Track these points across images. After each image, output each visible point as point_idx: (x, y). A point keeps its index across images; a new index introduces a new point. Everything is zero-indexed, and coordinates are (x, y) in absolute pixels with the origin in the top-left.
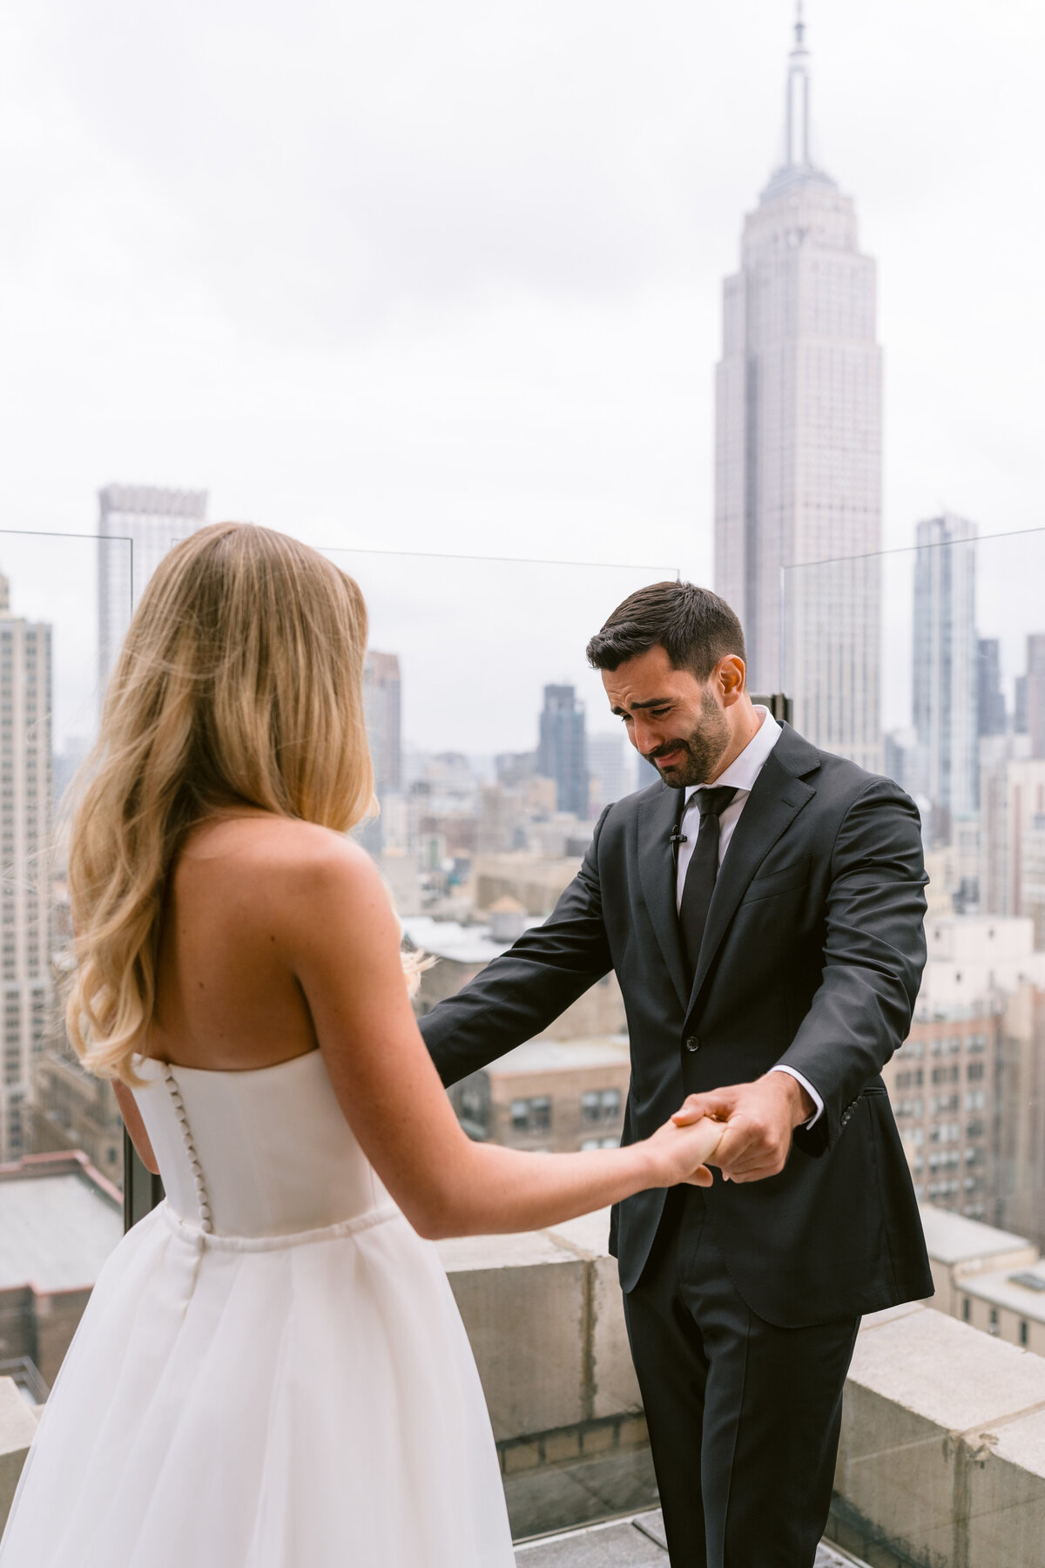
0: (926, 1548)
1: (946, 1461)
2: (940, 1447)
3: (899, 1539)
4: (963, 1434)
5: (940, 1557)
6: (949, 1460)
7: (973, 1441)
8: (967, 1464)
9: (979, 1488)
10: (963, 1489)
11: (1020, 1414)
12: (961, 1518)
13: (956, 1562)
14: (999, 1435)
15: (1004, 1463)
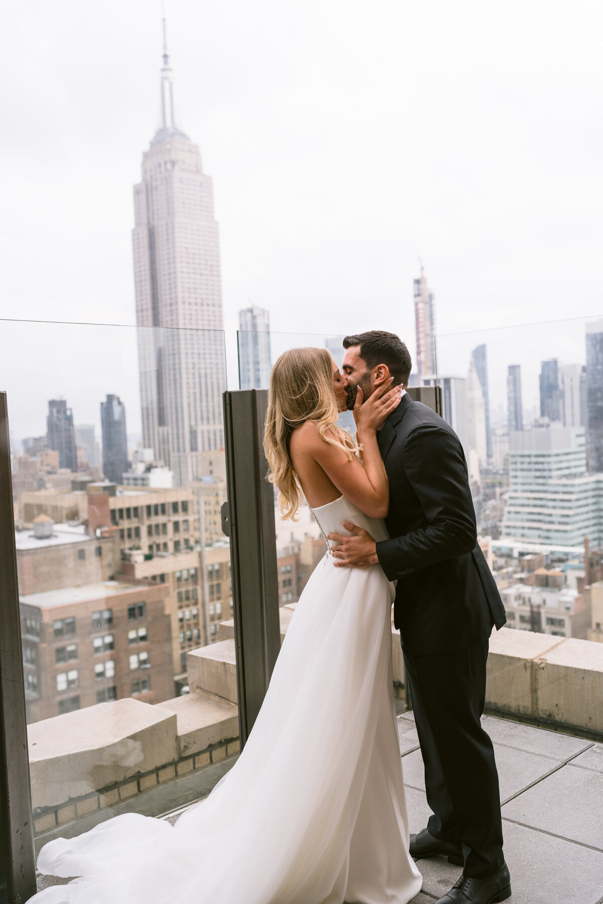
0: (518, 706)
1: (526, 671)
2: (523, 667)
3: (505, 706)
4: (532, 660)
5: (525, 707)
6: (527, 670)
7: (537, 661)
8: (536, 670)
9: (542, 678)
10: (534, 679)
11: (548, 651)
12: (534, 691)
13: (533, 708)
14: (546, 658)
15: (553, 665)
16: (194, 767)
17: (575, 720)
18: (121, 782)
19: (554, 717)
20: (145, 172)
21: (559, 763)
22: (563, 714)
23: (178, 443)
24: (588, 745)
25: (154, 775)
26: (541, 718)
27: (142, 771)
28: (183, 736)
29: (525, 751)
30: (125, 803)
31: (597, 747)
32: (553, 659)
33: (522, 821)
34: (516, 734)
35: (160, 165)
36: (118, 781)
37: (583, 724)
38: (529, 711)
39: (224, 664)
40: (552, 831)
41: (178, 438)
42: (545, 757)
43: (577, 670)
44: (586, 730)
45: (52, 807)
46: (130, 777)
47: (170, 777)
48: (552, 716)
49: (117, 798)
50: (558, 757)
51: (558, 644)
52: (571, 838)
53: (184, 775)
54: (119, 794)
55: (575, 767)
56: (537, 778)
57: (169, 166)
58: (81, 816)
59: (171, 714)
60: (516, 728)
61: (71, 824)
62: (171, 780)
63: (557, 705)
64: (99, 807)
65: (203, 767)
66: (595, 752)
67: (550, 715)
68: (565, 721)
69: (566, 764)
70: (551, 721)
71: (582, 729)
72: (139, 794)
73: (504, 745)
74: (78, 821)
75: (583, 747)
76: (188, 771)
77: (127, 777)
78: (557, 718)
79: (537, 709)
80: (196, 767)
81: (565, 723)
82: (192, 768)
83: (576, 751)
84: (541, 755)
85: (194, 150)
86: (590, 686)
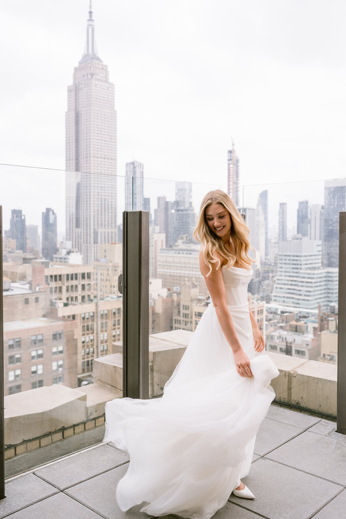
0: (280, 397)
1: (285, 378)
2: (284, 375)
4: (289, 371)
5: (284, 398)
7: (292, 372)
8: (291, 377)
9: (294, 381)
10: (290, 382)
11: (298, 367)
12: (289, 389)
13: (288, 399)
14: (297, 371)
15: (301, 375)
16: (95, 425)
17: (312, 406)
18: (53, 432)
19: (300, 404)
20: (75, 78)
21: (302, 430)
22: (305, 402)
23: (87, 239)
24: (318, 420)
25: (72, 429)
26: (293, 405)
27: (66, 427)
28: (90, 407)
29: (283, 423)
30: (55, 444)
31: (324, 422)
32: (300, 371)
33: (280, 461)
34: (278, 413)
35: (84, 76)
36: (52, 432)
37: (316, 409)
38: (286, 401)
39: (115, 367)
40: (297, 467)
41: (87, 236)
42: (294, 426)
43: (314, 378)
44: (317, 412)
45: (13, 445)
46: (58, 430)
47: (81, 430)
48: (299, 403)
49: (51, 441)
50: (301, 427)
51: (304, 363)
52: (308, 472)
53: (89, 430)
54: (52, 439)
55: (311, 433)
56: (290, 438)
57: (89, 77)
58: (29, 451)
59: (83, 394)
60: (278, 409)
61: (23, 455)
62: (82, 432)
63: (302, 398)
64: (40, 446)
65: (100, 426)
66: (322, 425)
67: (298, 403)
68: (306, 407)
69: (306, 431)
70: (298, 406)
71: (315, 411)
72: (63, 439)
73: (272, 419)
74: (28, 454)
75: (315, 422)
76: (91, 428)
77: (57, 430)
78: (302, 405)
79: (291, 399)
80: (96, 426)
81: (306, 408)
82: (94, 426)
83: (312, 424)
84: (292, 425)
85: (105, 69)
86: (321, 388)
